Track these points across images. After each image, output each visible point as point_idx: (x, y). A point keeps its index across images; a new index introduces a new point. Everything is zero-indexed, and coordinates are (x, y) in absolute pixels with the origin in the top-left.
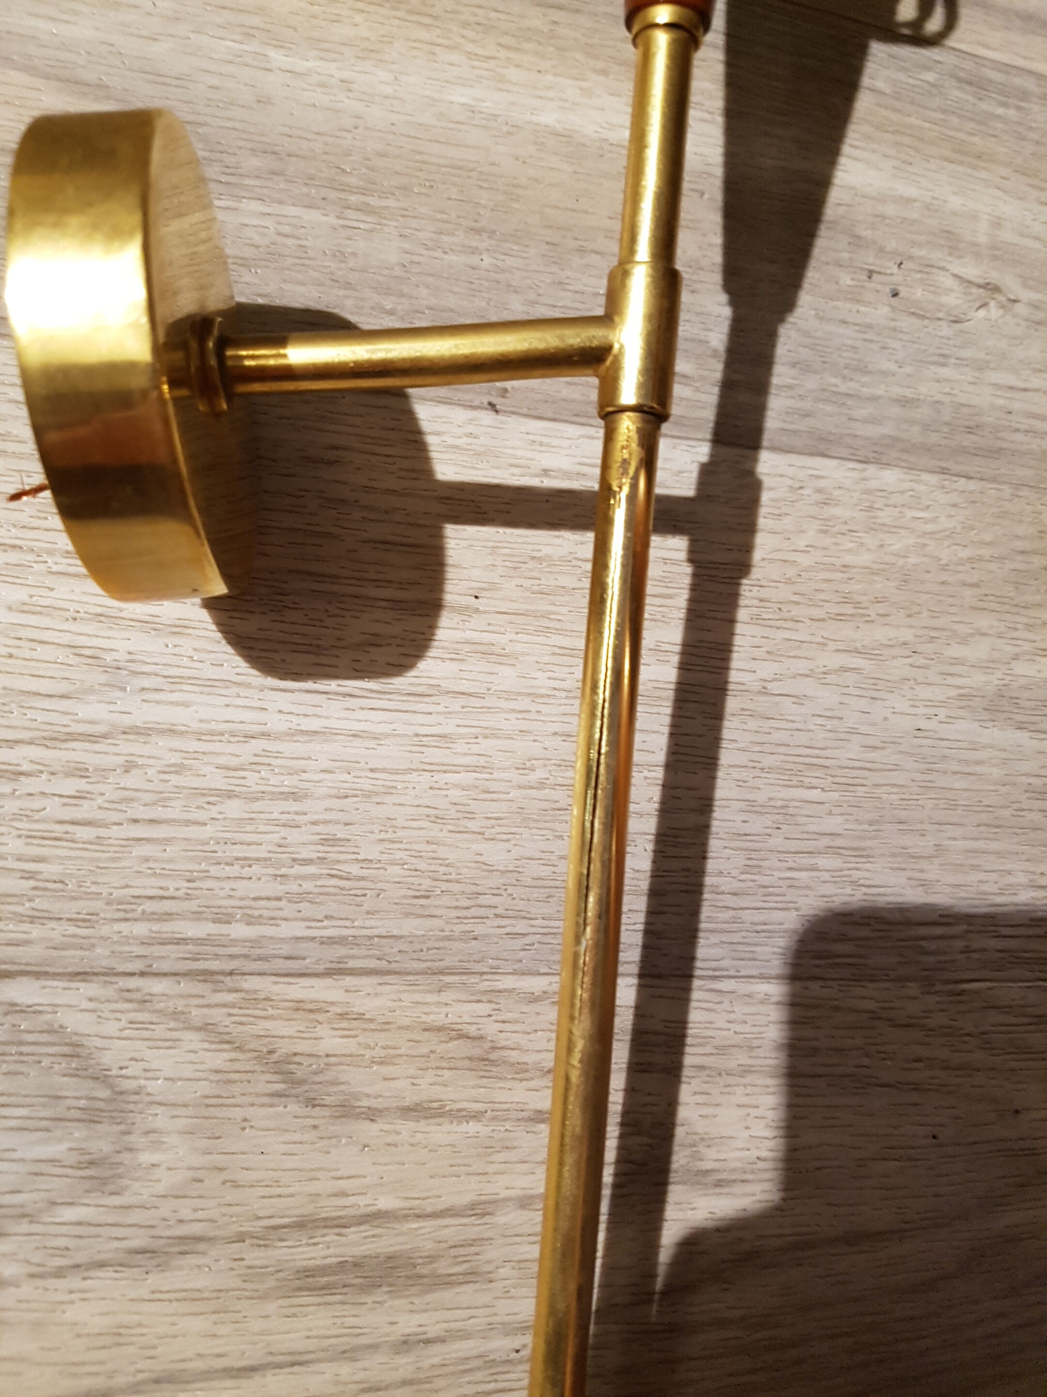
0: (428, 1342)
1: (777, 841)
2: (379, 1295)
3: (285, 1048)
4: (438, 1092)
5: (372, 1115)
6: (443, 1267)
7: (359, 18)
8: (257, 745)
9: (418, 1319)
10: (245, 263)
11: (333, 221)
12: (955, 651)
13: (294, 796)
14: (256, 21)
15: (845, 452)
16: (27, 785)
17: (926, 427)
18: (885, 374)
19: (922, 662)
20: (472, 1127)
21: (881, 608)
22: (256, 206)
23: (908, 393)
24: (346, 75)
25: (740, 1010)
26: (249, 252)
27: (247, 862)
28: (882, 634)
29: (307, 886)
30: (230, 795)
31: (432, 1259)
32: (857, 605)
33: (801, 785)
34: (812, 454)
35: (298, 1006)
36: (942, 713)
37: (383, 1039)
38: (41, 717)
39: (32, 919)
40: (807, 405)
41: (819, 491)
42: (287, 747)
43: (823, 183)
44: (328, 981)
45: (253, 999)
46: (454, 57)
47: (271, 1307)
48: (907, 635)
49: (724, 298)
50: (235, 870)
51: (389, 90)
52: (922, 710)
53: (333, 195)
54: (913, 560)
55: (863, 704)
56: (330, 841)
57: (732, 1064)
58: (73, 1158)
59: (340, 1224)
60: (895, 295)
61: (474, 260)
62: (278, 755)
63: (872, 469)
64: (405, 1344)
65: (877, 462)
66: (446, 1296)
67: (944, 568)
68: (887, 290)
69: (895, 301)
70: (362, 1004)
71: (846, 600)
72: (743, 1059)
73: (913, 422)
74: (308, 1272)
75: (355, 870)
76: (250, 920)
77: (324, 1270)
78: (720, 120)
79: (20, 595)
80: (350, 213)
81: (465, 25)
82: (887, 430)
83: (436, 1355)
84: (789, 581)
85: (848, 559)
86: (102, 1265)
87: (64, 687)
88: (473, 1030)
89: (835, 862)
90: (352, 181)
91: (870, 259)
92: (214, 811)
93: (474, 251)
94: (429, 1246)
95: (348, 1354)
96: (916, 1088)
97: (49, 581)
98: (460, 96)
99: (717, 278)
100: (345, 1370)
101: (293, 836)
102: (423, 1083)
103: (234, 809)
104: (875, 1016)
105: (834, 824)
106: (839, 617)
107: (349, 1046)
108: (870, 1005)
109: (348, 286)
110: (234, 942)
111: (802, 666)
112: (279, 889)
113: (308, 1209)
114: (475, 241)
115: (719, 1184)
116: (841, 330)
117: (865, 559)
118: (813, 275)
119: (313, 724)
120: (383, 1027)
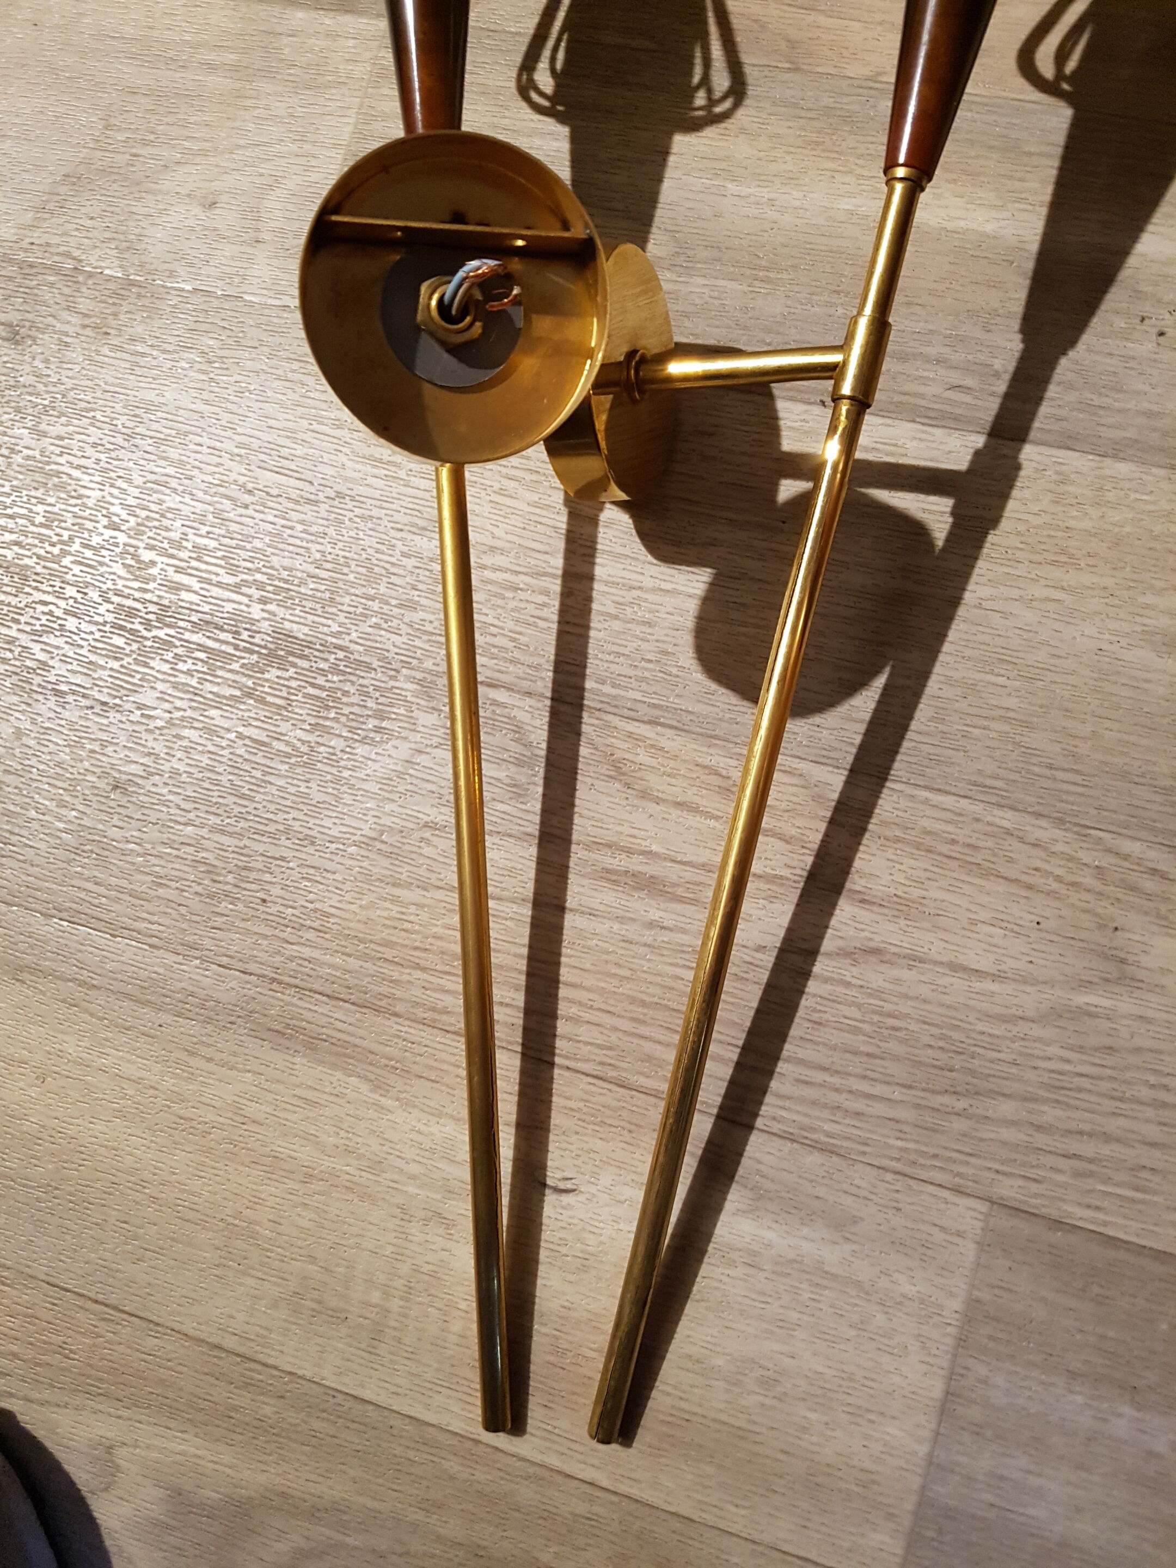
0: (662, 928)
1: (962, 705)
2: (642, 894)
3: (619, 755)
4: (697, 799)
5: (658, 801)
6: (680, 891)
7: (788, 158)
8: (636, 593)
9: (662, 914)
10: (687, 315)
11: (746, 289)
12: (1149, 599)
13: (649, 624)
15: (1088, 448)
17: (1165, 434)
18: (1138, 393)
19: (1116, 602)
20: (712, 823)
21: (1091, 561)
22: (701, 281)
23: (1155, 408)
24: (772, 196)
25: (903, 803)
26: (690, 309)
27: (619, 654)
28: (1086, 579)
29: (646, 674)
30: (616, 617)
31: (674, 885)
32: (1071, 556)
33: (992, 672)
34: (1059, 447)
35: (630, 735)
36: (1124, 642)
37: (672, 764)
40: (1063, 413)
41: (1058, 473)
42: (651, 597)
44: (648, 727)
45: (608, 725)
46: (847, 179)
47: (586, 882)
48: (1109, 582)
49: (1019, 337)
50: (611, 658)
51: (798, 203)
52: (1107, 636)
53: (748, 272)
54: (1128, 529)
55: (1057, 626)
56: (664, 652)
57: (889, 833)
58: (507, 781)
59: (629, 852)
60: (1161, 334)
61: (832, 311)
62: (646, 600)
63: (1108, 461)
64: (651, 925)
65: (1114, 456)
66: (679, 907)
67: (1156, 538)
68: (1155, 331)
69: (1161, 339)
70: (663, 743)
71: (1063, 552)
72: (899, 833)
73: (1154, 430)
74: (608, 871)
75: (674, 671)
76: (614, 686)
77: (615, 872)
80: (757, 283)
81: (860, 156)
82: (1131, 434)
83: (665, 936)
84: (1019, 534)
85: (1072, 523)
86: (510, 836)
88: (724, 773)
89: (1007, 728)
90: (763, 263)
91: (1147, 308)
92: (606, 625)
93: (833, 305)
94: (674, 878)
95: (620, 919)
96: (1030, 887)
98: (845, 204)
99: (1016, 324)
100: (616, 926)
101: (644, 646)
102: (690, 793)
103: (617, 625)
104: (1008, 833)
105: (1011, 702)
106: (1053, 563)
107: (654, 762)
108: (1006, 824)
109: (746, 328)
110: (604, 695)
111: (1014, 593)
112: (631, 672)
113: (615, 839)
114: (835, 299)
115: (863, 901)
116: (1108, 360)
117: (1086, 524)
118: (1095, 321)
119: (669, 586)
120: (674, 758)
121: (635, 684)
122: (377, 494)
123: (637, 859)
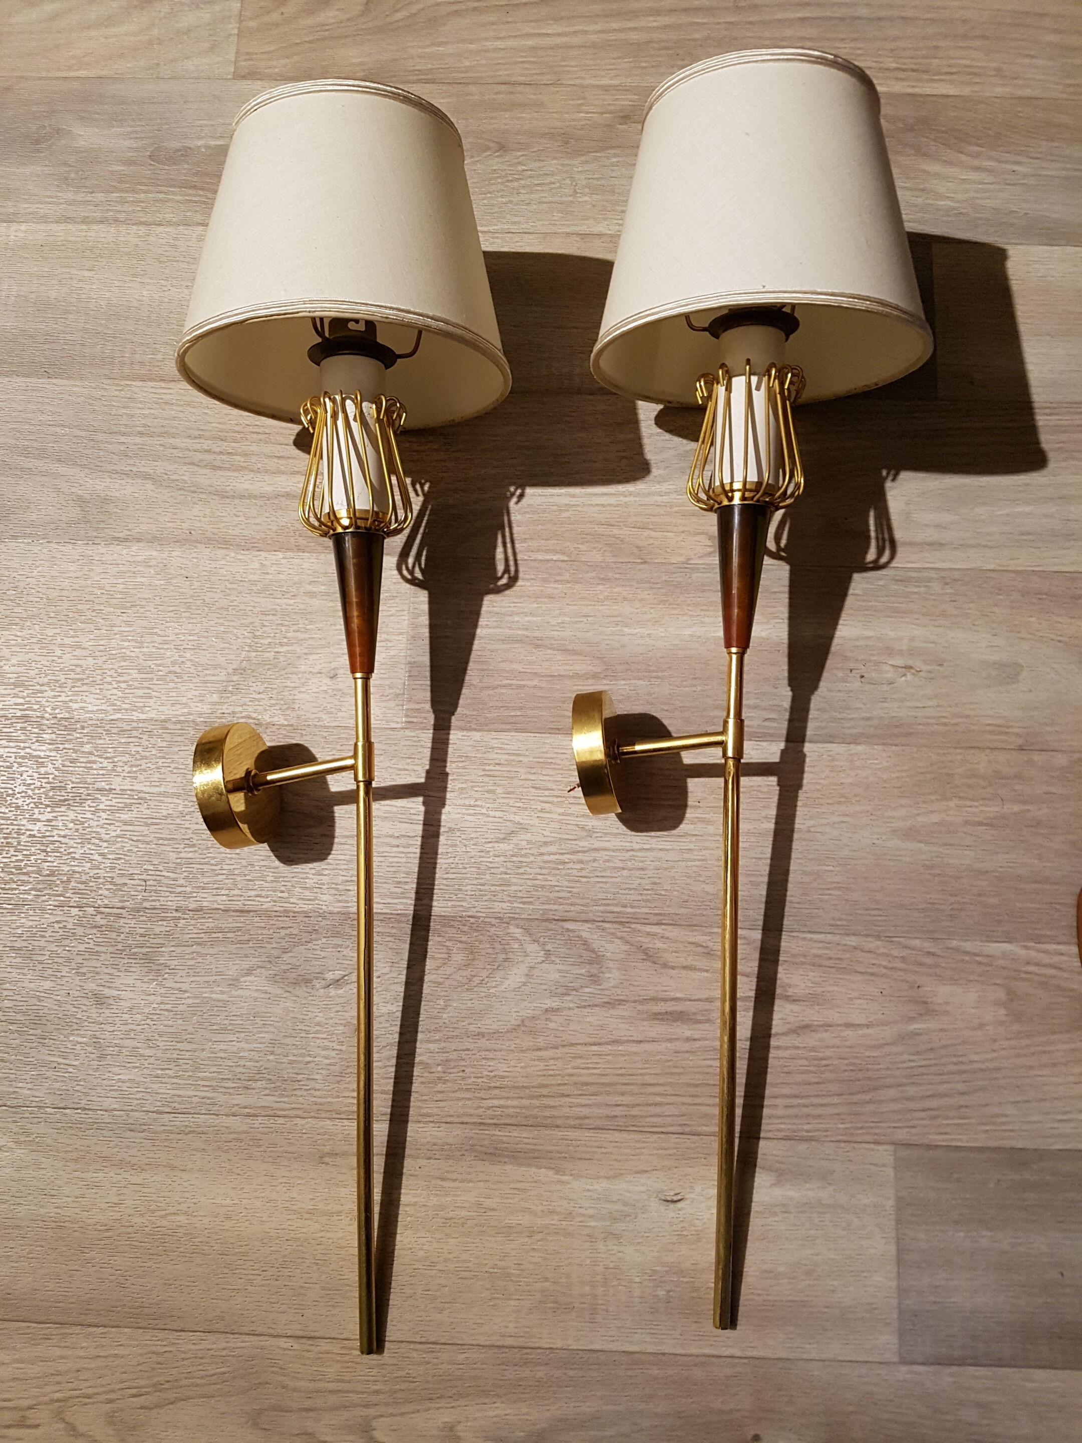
0: (694, 1040)
1: (815, 885)
2: (678, 1023)
3: (645, 946)
4: (695, 963)
5: (673, 968)
6: (699, 1017)
7: (652, 611)
8: (631, 853)
9: (692, 1032)
10: (619, 701)
11: (647, 683)
12: (891, 813)
13: (642, 869)
14: (619, 619)
15: (841, 741)
16: (568, 866)
17: (876, 727)
18: (857, 708)
19: (875, 818)
20: (705, 974)
21: (858, 799)
22: (623, 682)
23: (868, 715)
24: (649, 632)
25: (801, 943)
26: (621, 698)
27: (630, 889)
28: (857, 808)
29: (649, 897)
30: (624, 869)
31: (695, 1014)
32: (847, 798)
33: (825, 865)
34: (826, 742)
35: (648, 933)
36: (884, 837)
37: (675, 945)
38: (570, 846)
39: (571, 905)
40: (824, 724)
41: (829, 756)
42: (640, 854)
43: (831, 638)
44: (657, 927)
45: (634, 930)
46: (685, 618)
47: (645, 1023)
48: (869, 808)
50: (627, 892)
51: (663, 635)
52: (875, 836)
53: (646, 674)
54: (871, 779)
55: (850, 835)
56: (655, 883)
57: (798, 960)
58: (587, 974)
59: (665, 1000)
60: (862, 677)
61: (694, 689)
62: (637, 856)
63: (852, 746)
64: (687, 1040)
65: (855, 743)
66: (700, 1026)
67: (885, 781)
68: (858, 676)
69: (862, 680)
70: (668, 934)
71: (842, 796)
72: (802, 959)
73: (871, 726)
74: (656, 1014)
75: (663, 893)
76: (632, 907)
77: (660, 1014)
78: (786, 621)
79: (562, 810)
80: (653, 680)
81: (689, 605)
82: (860, 730)
83: (697, 1044)
84: (818, 790)
85: (843, 781)
86: (596, 1006)
87: (575, 837)
88: (704, 944)
89: (840, 893)
90: (652, 668)
91: (851, 664)
92: (619, 874)
93: (695, 686)
94: (694, 1010)
95: (670, 1040)
96: (872, 974)
97: (570, 806)
98: (688, 632)
99: (786, 682)
100: (669, 1045)
101: (643, 881)
102: (689, 959)
103: (625, 873)
104: (855, 948)
105: (837, 879)
106: (839, 803)
107: (665, 946)
108: (853, 944)
109: (652, 704)
110: (628, 913)
111: (825, 821)
112: (640, 898)
113: (655, 995)
114: (695, 682)
115: (794, 1000)
116: (839, 694)
117: (850, 780)
118: (826, 674)
119: (648, 846)
120: (676, 941)
121: (643, 904)
122: (472, 825)
123: (669, 1003)
